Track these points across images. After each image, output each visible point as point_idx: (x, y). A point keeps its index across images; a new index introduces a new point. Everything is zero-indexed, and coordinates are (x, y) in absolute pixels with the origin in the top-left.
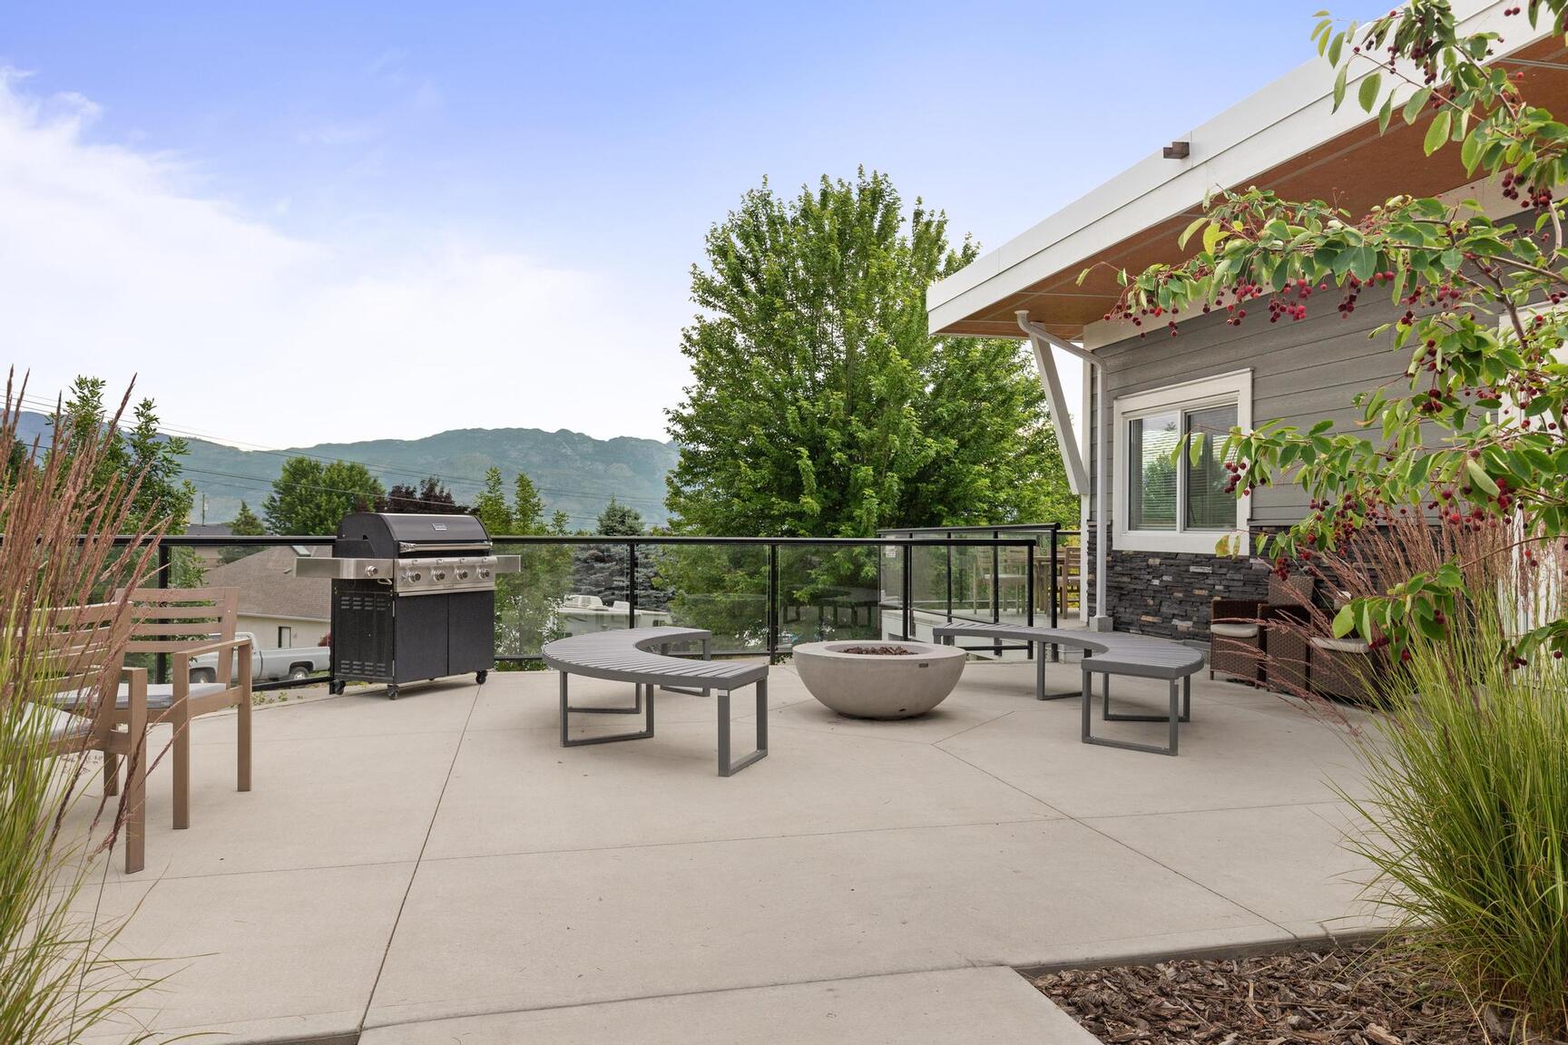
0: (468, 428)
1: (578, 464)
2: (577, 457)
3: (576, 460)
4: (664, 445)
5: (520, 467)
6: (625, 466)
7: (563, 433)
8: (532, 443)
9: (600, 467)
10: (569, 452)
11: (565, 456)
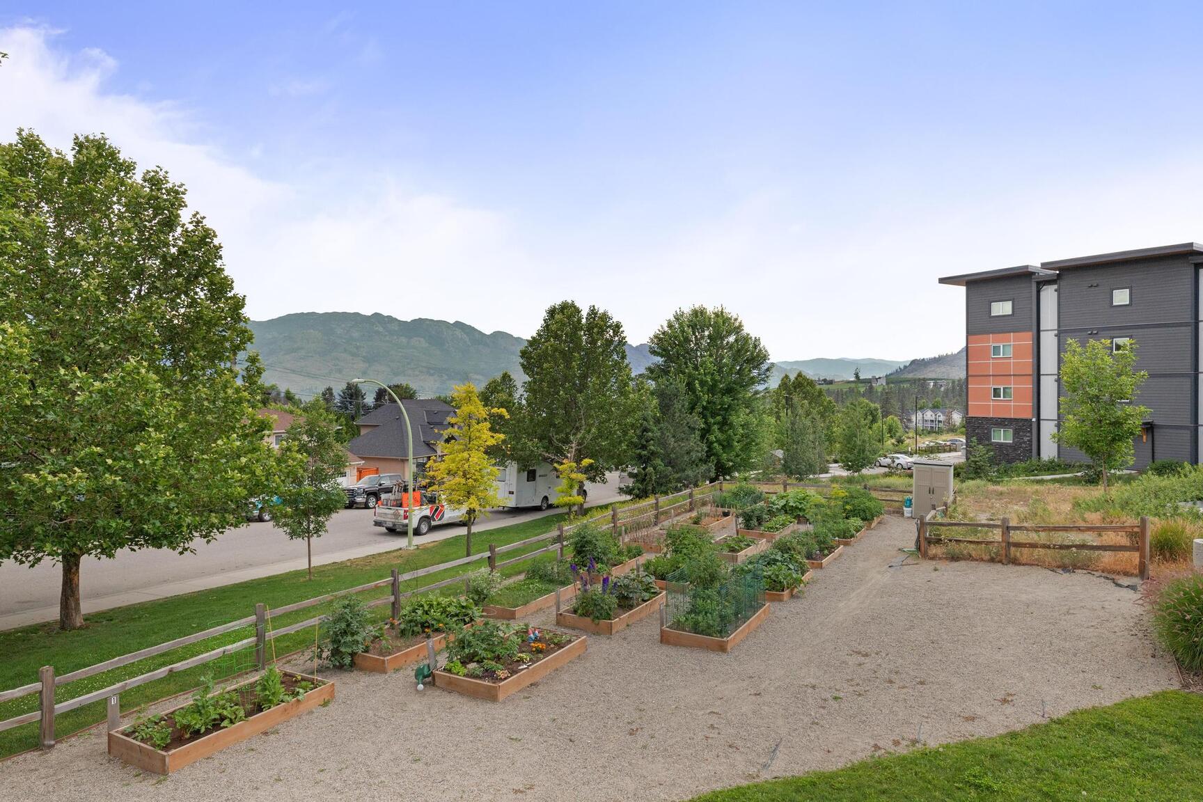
0: (305, 312)
1: (387, 338)
2: (387, 333)
3: (386, 335)
4: (452, 324)
5: (344, 341)
6: (422, 339)
7: (377, 315)
8: (353, 323)
9: (404, 340)
10: (381, 329)
11: (378, 333)
